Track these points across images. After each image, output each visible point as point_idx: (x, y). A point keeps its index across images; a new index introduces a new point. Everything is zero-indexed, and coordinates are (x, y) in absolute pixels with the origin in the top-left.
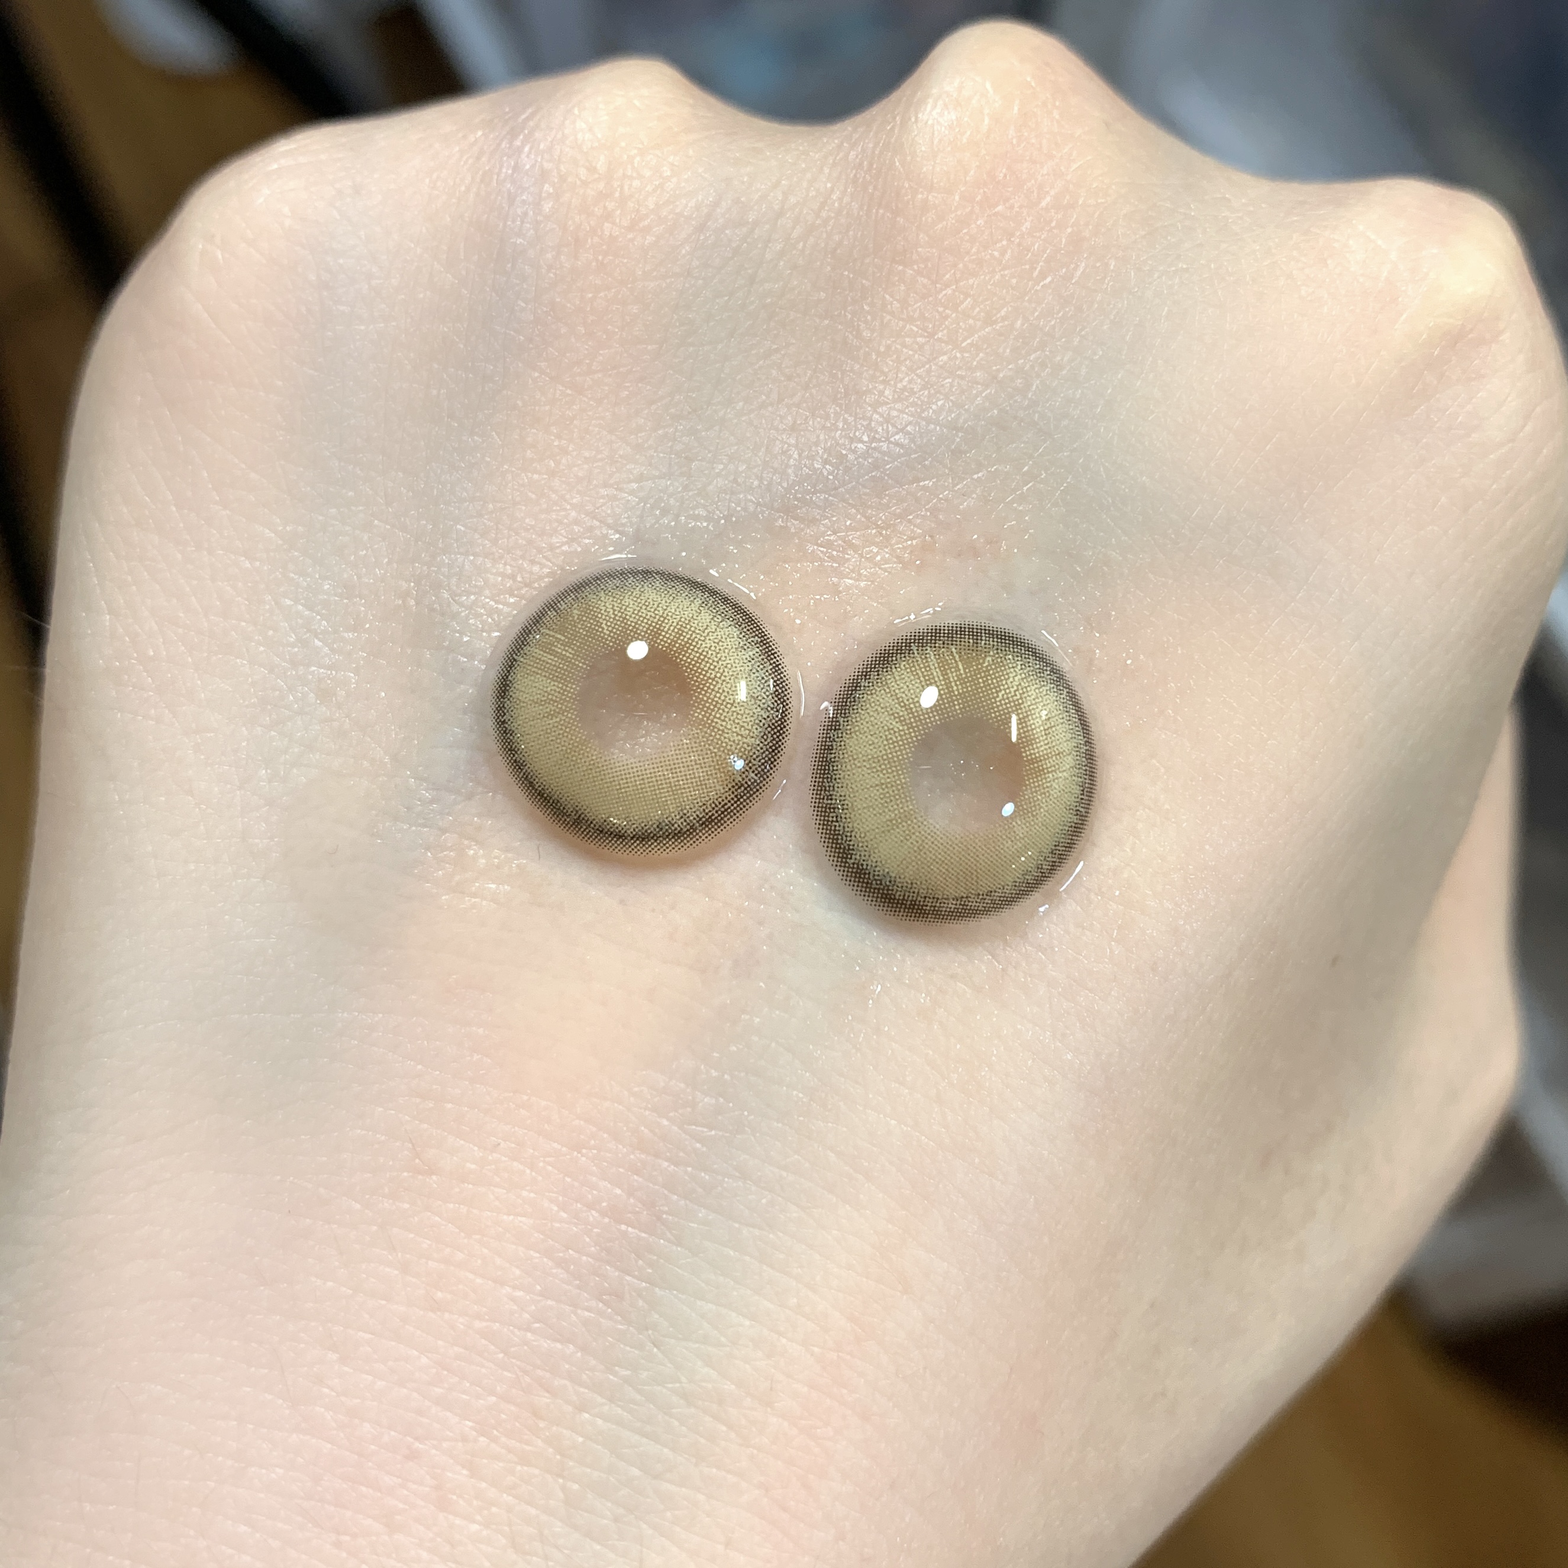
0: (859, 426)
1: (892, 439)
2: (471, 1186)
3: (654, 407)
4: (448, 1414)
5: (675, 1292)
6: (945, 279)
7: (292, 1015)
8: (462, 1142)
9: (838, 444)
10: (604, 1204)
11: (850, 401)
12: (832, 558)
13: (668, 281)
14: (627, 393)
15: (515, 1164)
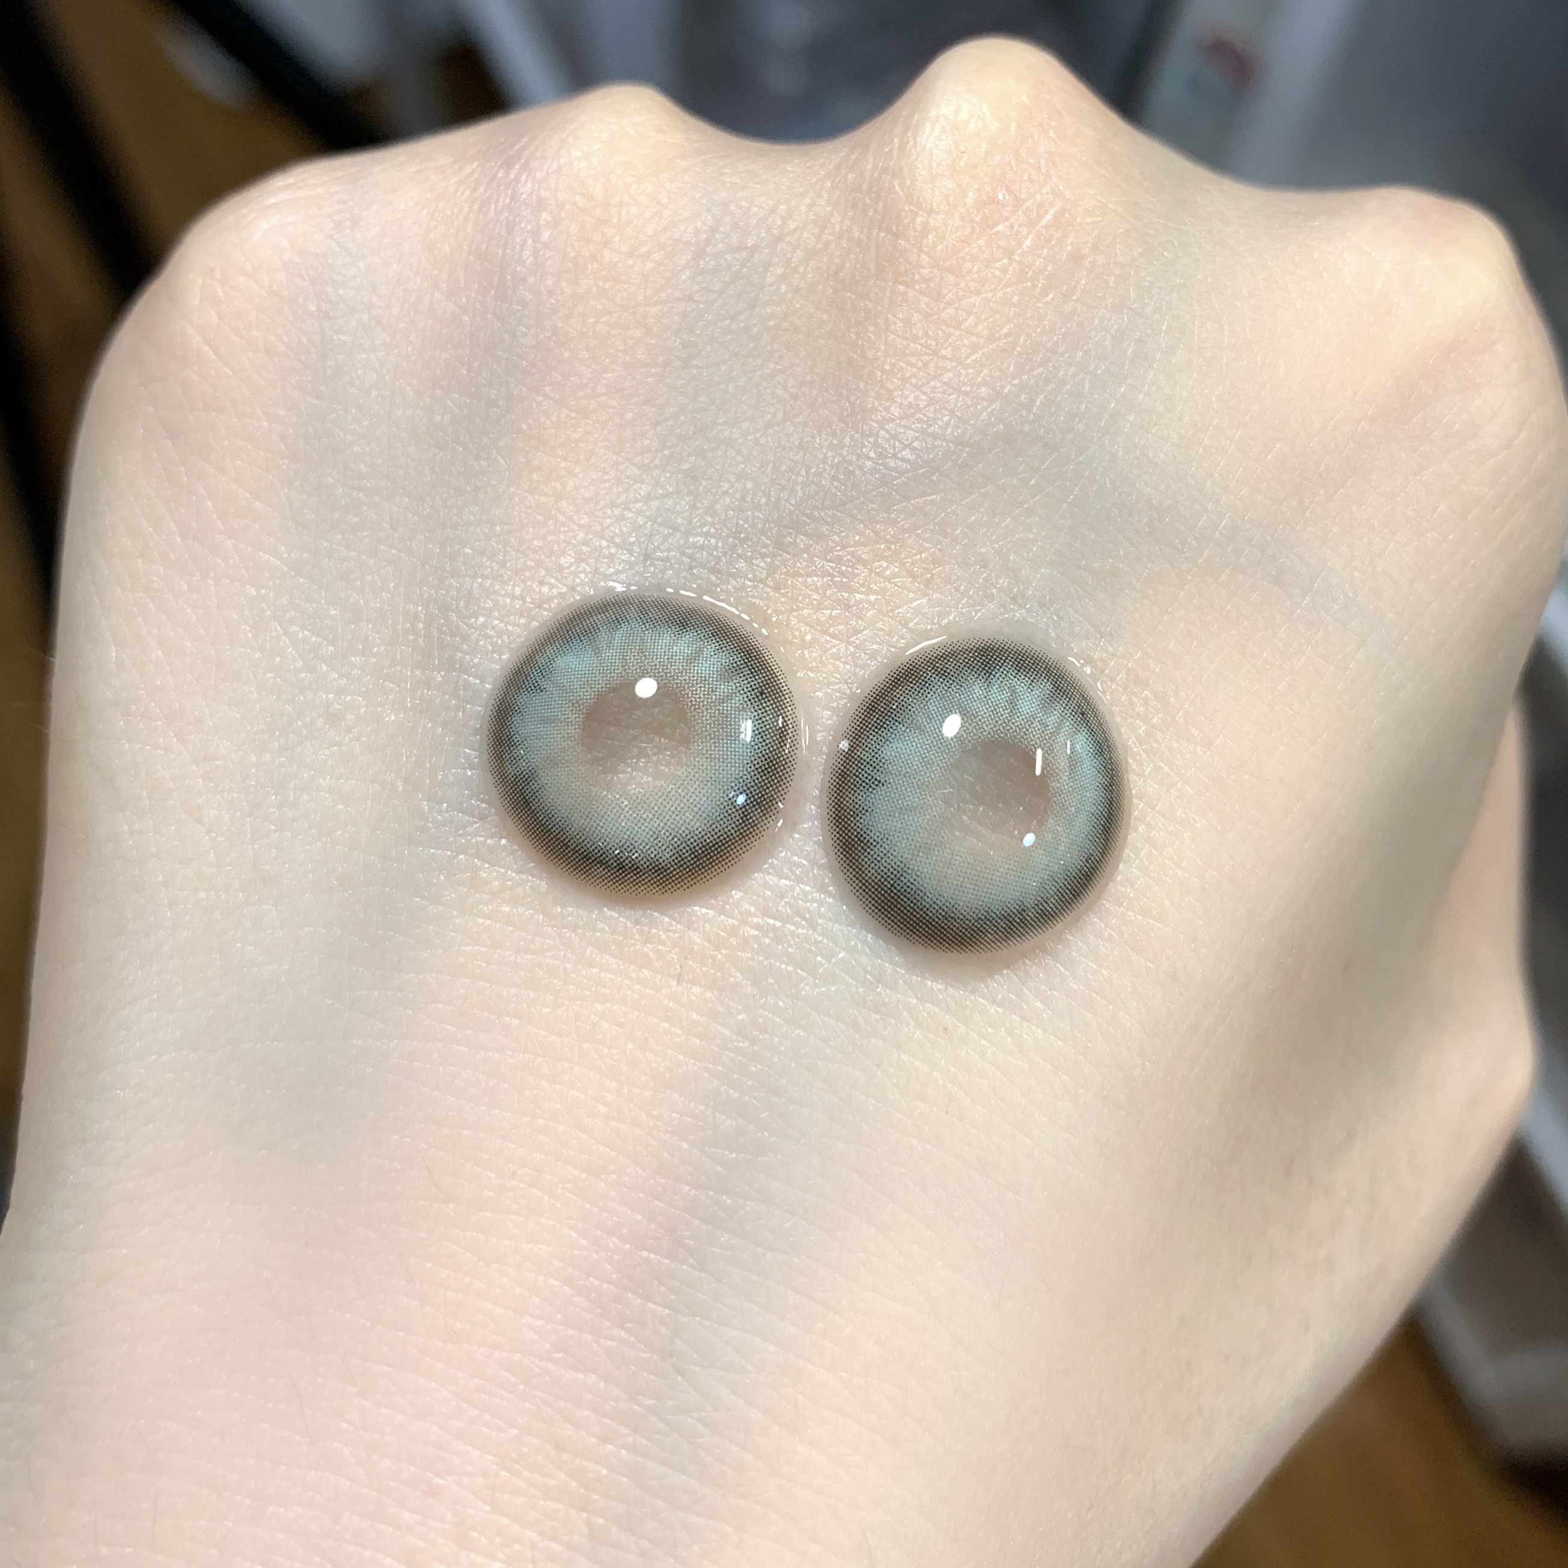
0: (866, 443)
1: (900, 456)
2: (488, 1214)
3: (658, 428)
4: (469, 1448)
5: (698, 1319)
6: (947, 298)
8: (479, 1170)
9: (845, 460)
10: (625, 1231)
11: (856, 418)
12: (840, 572)
13: (670, 305)
14: (631, 414)
15: (534, 1190)
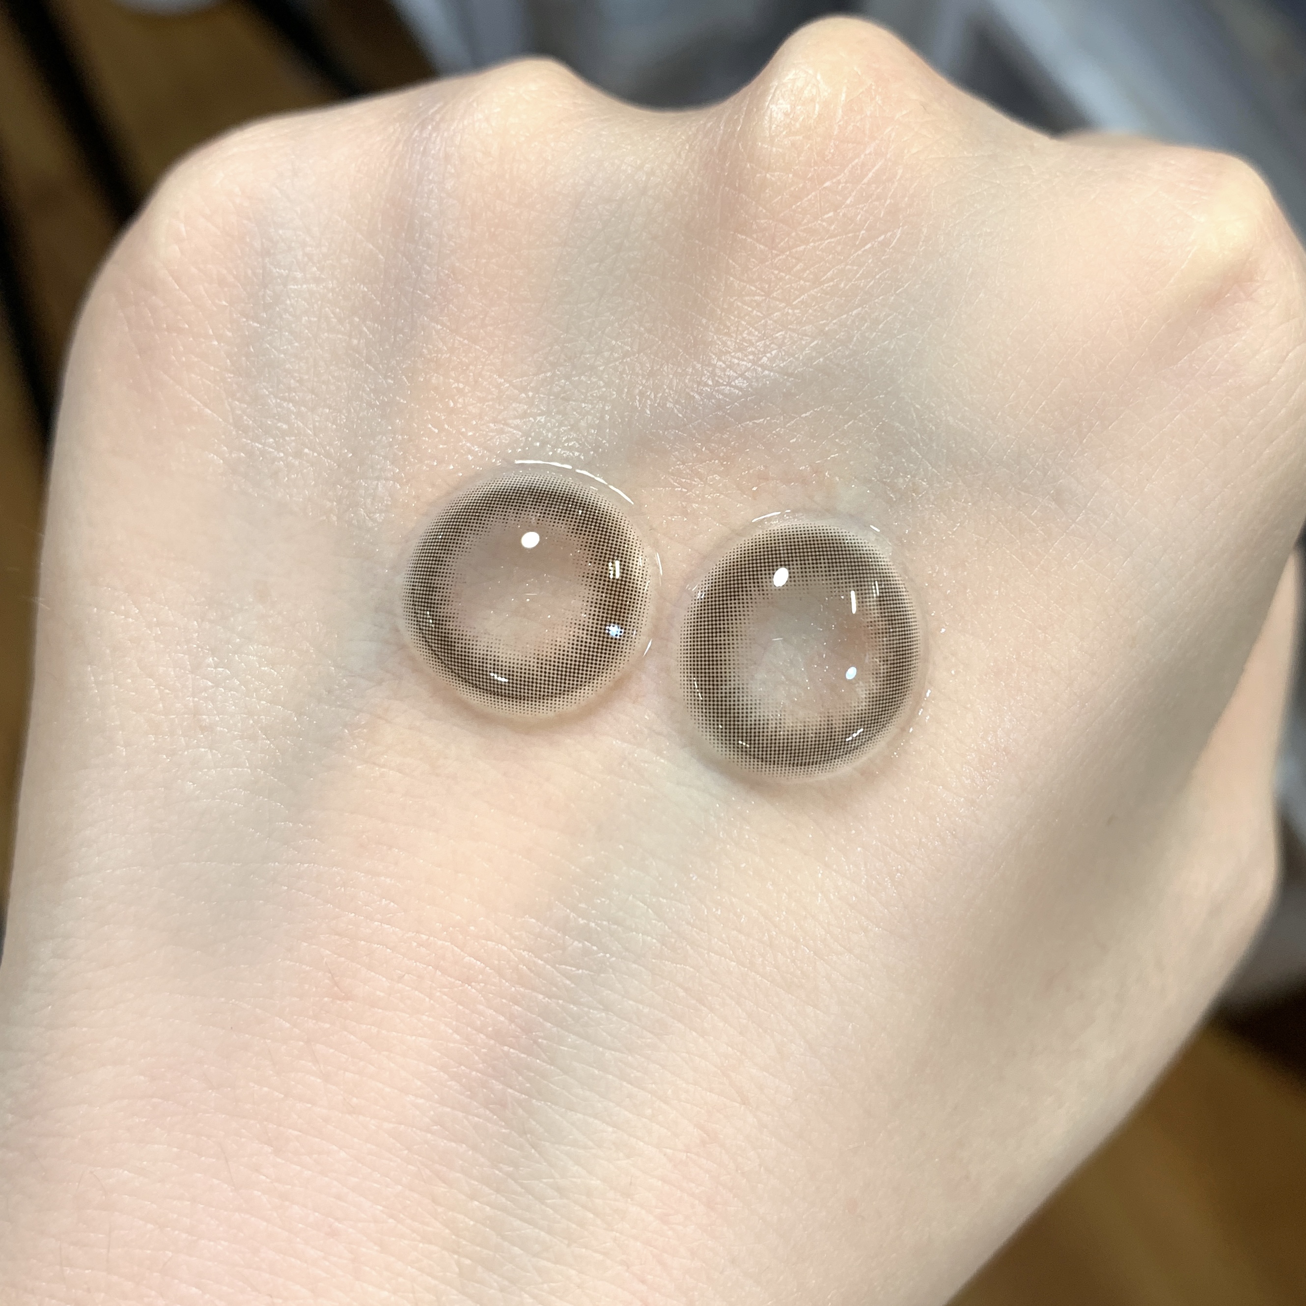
4: (363, 1199)
7: (233, 864)
12: (680, 484)
